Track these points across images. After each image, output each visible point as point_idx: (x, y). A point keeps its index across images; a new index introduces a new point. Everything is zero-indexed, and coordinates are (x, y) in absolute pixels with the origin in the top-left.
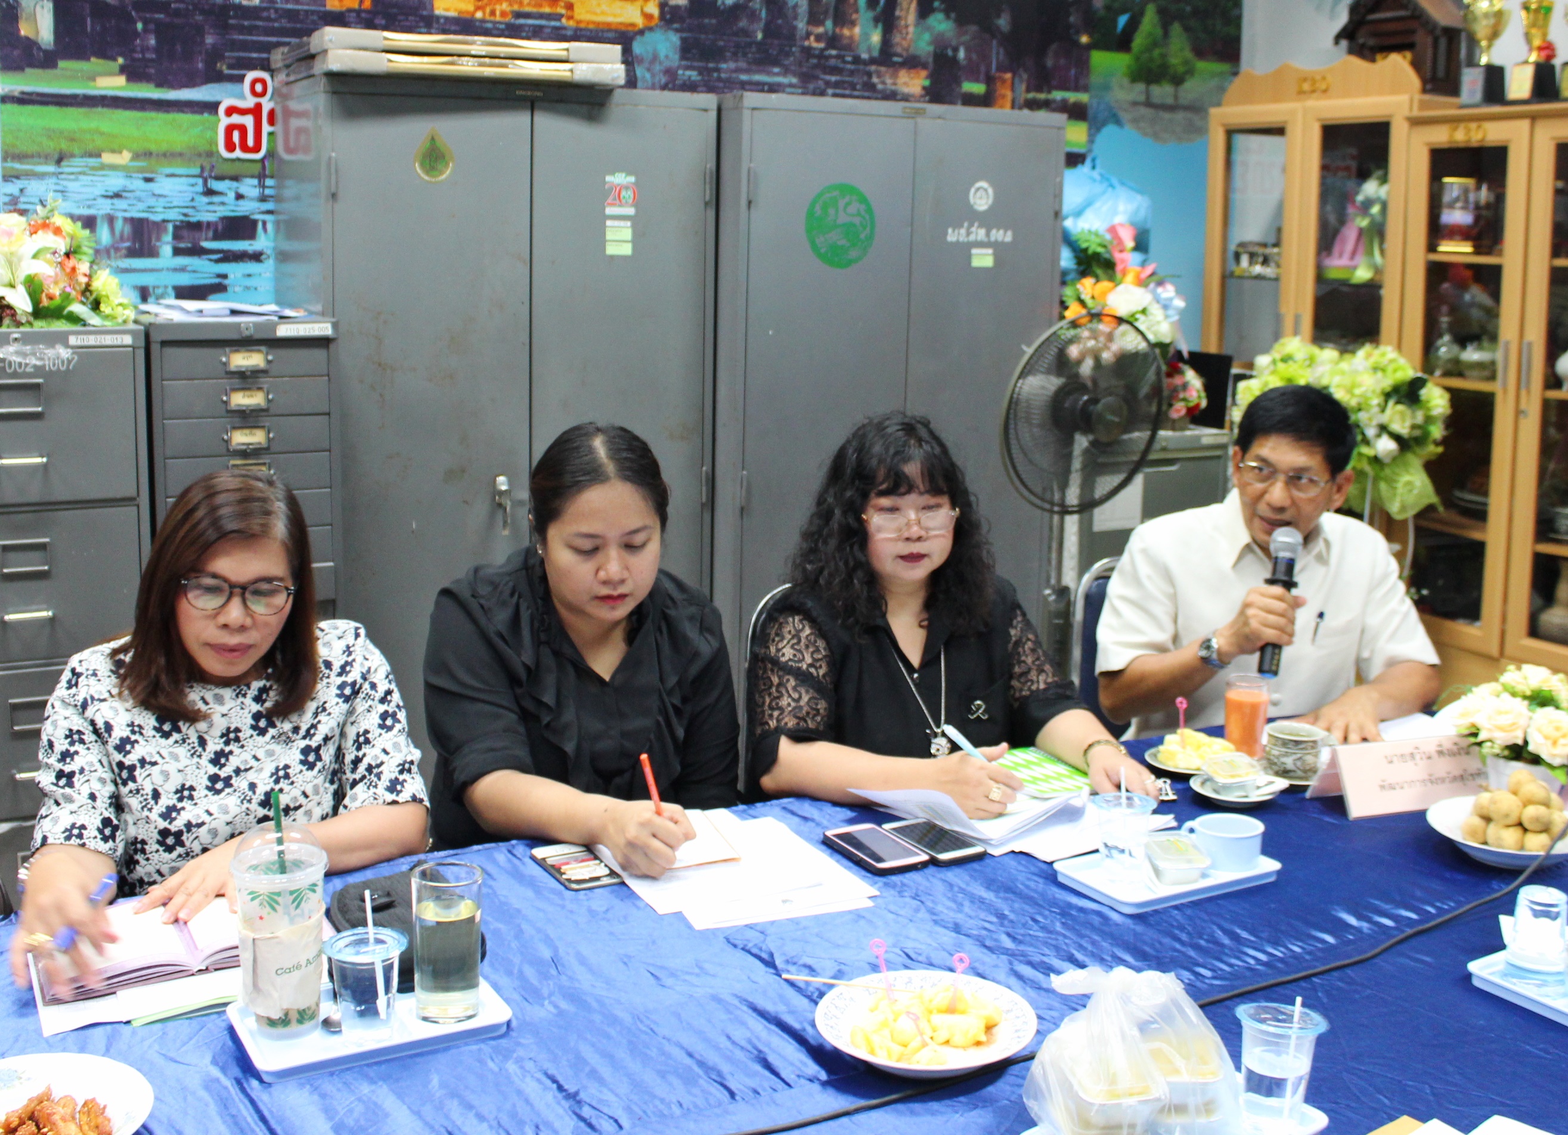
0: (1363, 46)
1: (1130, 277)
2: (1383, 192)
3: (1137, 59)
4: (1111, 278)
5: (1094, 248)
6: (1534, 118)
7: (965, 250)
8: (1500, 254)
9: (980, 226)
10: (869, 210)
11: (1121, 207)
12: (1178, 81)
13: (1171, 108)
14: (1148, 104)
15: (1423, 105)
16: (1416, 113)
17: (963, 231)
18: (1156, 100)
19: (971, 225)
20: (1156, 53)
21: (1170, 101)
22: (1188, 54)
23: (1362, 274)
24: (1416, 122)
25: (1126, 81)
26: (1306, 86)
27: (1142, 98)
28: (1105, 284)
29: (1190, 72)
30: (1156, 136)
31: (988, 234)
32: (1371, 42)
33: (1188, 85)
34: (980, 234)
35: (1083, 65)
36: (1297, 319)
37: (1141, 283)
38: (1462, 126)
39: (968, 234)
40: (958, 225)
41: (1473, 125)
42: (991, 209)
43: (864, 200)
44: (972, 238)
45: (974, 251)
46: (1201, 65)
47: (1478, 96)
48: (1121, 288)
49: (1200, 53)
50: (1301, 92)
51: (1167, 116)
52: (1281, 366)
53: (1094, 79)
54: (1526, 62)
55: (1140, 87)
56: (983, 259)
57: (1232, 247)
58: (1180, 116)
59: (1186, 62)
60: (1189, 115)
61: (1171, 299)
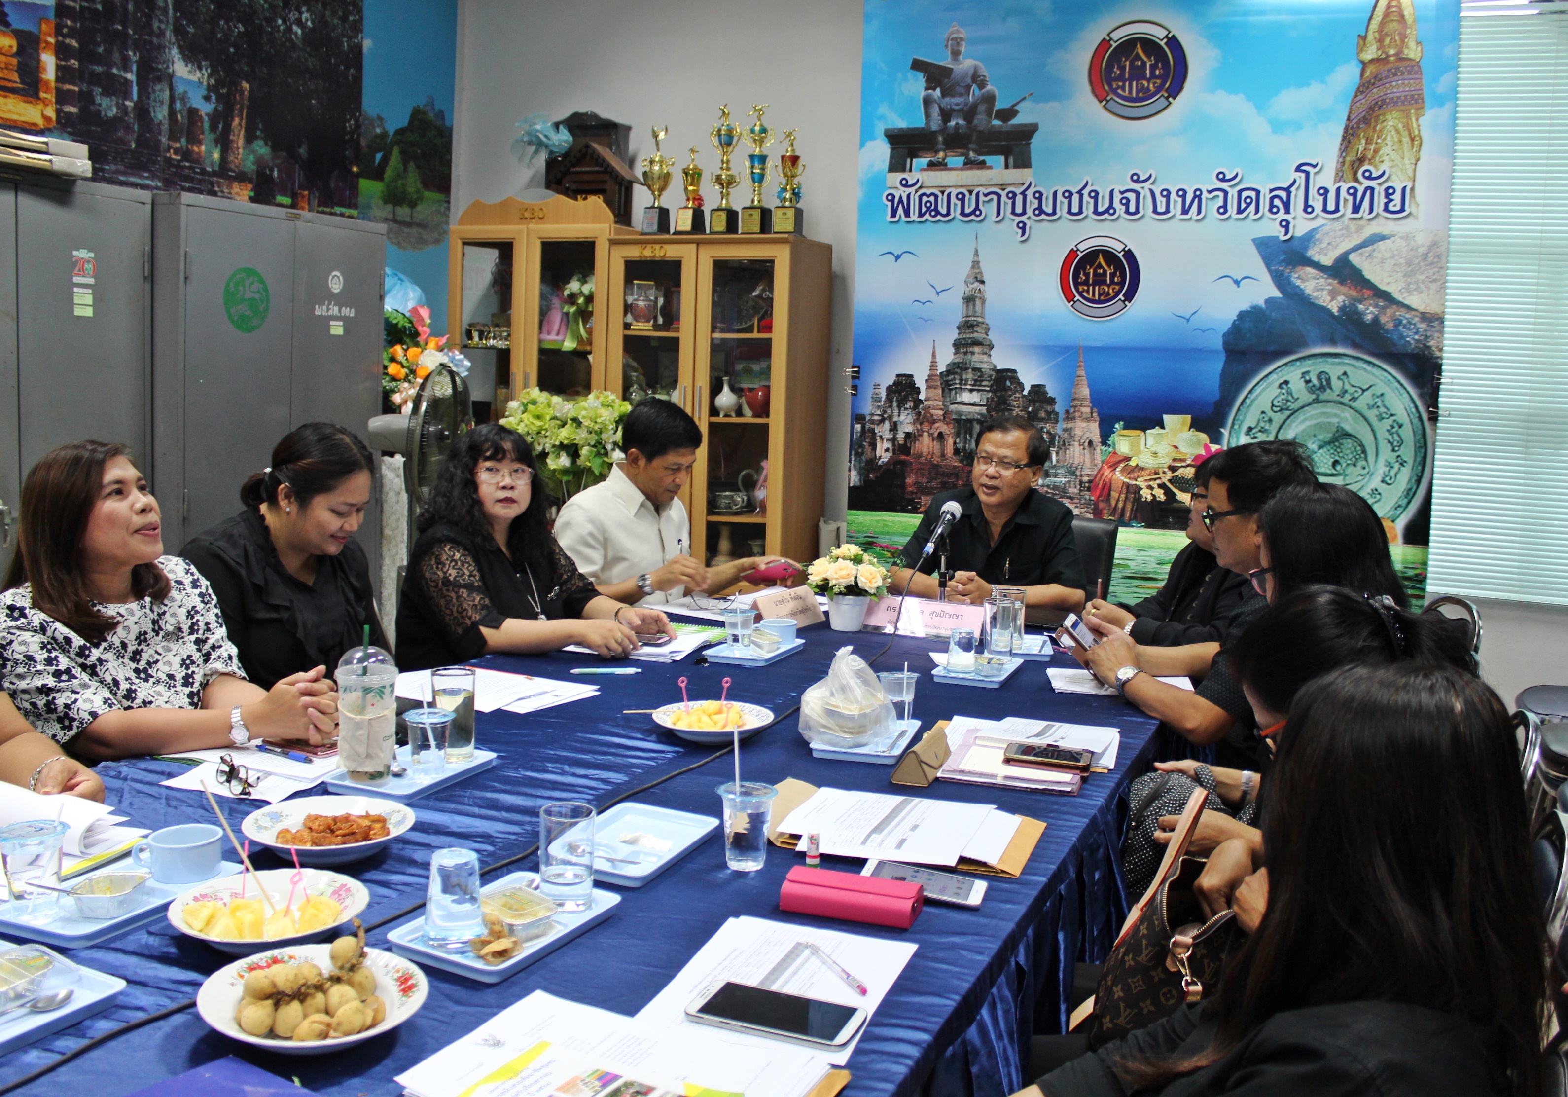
0: (568, 189)
1: (432, 344)
2: (586, 289)
3: (388, 186)
4: (417, 345)
5: (402, 322)
6: (698, 243)
7: (326, 320)
8: (677, 330)
9: (335, 305)
10: (266, 289)
11: (411, 295)
12: (413, 205)
13: (409, 225)
14: (395, 221)
15: (617, 232)
16: (613, 236)
17: (325, 308)
18: (399, 218)
19: (330, 304)
20: (400, 182)
21: (408, 219)
22: (420, 186)
23: (569, 345)
24: (613, 242)
25: (381, 202)
26: (527, 215)
27: (391, 216)
28: (413, 351)
29: (421, 199)
30: (399, 244)
31: (340, 311)
32: (574, 187)
33: (419, 208)
34: (335, 310)
35: (354, 188)
36: (526, 377)
37: (440, 349)
38: (649, 246)
39: (328, 310)
40: (321, 304)
41: (657, 247)
42: (342, 291)
43: (262, 281)
44: (330, 313)
45: (332, 323)
46: (427, 194)
47: (655, 228)
48: (426, 352)
49: (426, 185)
50: (523, 218)
51: (406, 230)
52: (530, 407)
53: (361, 200)
54: (686, 207)
55: (390, 207)
56: (337, 329)
57: (465, 326)
58: (414, 231)
59: (418, 191)
60: (420, 230)
61: (461, 360)
